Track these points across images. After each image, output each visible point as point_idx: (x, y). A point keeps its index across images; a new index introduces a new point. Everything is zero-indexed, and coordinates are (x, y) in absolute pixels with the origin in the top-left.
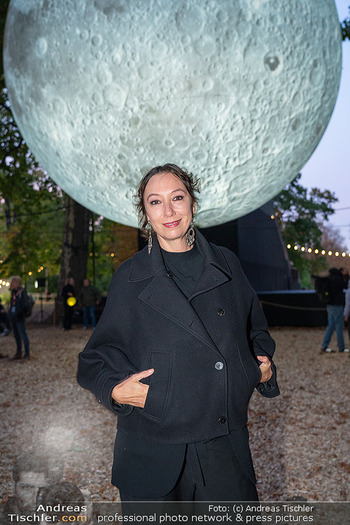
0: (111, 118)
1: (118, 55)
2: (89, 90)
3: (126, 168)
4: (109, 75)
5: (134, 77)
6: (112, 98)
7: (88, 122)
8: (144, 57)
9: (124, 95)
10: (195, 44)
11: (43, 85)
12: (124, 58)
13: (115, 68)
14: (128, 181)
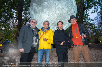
0: (56, 15)
1: (59, 7)
2: (53, 11)
3: (55, 23)
4: (57, 9)
5: (61, 10)
6: (56, 12)
7: (51, 15)
8: (63, 8)
9: (59, 12)
10: (69, 7)
11: (44, 9)
12: (60, 7)
13: (58, 8)
14: (54, 25)
